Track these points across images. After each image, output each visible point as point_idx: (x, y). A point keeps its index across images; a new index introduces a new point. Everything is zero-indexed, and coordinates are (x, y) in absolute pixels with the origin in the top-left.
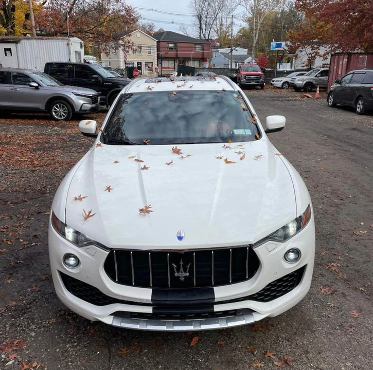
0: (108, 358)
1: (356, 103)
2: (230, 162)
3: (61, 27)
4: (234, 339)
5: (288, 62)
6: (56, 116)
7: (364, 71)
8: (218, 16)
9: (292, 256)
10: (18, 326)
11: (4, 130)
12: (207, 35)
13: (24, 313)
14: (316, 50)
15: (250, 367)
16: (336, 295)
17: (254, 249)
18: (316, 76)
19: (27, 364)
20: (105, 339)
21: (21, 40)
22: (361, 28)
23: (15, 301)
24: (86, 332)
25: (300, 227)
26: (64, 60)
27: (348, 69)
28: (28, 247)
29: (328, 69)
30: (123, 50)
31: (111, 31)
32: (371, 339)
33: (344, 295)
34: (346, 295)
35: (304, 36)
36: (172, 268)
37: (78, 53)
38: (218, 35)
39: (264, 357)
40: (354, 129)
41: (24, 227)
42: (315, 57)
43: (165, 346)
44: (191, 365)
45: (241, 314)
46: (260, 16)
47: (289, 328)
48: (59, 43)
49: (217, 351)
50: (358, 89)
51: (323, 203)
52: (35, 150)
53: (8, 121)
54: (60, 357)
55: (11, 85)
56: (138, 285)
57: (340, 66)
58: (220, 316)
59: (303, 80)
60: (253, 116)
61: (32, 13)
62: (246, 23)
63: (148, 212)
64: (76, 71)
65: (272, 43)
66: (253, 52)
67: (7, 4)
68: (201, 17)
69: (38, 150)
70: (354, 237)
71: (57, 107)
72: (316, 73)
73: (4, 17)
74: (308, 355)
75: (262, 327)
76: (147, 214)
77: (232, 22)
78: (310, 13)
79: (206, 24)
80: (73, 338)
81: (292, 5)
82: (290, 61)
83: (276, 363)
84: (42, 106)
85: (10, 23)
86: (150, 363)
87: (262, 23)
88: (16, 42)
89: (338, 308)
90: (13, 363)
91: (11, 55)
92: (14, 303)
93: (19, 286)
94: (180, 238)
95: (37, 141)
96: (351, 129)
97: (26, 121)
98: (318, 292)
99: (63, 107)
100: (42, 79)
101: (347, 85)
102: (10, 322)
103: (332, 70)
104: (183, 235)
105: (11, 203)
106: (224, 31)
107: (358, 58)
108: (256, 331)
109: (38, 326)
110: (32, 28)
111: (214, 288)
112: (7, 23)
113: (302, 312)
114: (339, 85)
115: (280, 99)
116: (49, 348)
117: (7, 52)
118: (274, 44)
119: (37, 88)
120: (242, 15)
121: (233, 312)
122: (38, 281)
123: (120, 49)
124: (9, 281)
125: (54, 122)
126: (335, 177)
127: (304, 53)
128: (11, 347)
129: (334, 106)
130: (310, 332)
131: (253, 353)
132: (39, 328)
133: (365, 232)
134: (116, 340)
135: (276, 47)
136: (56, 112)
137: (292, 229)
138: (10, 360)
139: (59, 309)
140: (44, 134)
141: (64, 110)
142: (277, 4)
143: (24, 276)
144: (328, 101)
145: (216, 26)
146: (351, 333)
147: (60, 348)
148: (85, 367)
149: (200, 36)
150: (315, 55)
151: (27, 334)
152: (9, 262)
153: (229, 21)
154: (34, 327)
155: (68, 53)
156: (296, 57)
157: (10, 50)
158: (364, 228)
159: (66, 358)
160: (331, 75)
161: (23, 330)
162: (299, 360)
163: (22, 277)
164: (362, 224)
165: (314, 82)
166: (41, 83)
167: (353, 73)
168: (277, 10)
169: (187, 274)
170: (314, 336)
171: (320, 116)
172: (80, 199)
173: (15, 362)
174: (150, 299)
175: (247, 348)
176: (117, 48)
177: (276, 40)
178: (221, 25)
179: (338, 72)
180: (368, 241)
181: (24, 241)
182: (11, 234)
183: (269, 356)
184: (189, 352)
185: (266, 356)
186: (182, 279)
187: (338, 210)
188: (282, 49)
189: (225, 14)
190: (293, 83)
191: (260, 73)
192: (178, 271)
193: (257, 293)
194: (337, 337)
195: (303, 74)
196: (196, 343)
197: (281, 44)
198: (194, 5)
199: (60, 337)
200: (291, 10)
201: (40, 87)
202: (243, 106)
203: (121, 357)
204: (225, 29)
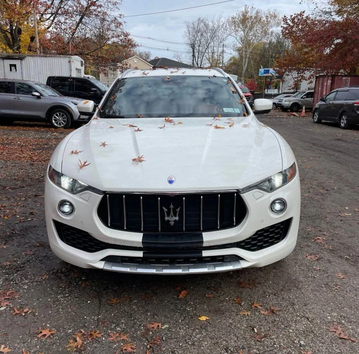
0: (98, 307)
1: (340, 118)
2: (219, 128)
3: (64, 49)
4: (222, 293)
5: (276, 88)
6: (55, 124)
7: (347, 88)
8: (210, 45)
9: (278, 207)
10: (12, 280)
11: (6, 134)
12: (199, 63)
13: (18, 271)
14: (301, 75)
15: (237, 315)
16: (322, 261)
17: (242, 195)
18: (302, 98)
19: (18, 310)
20: (96, 292)
21: (25, 57)
22: (344, 52)
23: (9, 262)
24: (77, 286)
25: (286, 181)
26: (65, 74)
27: (332, 88)
28: (24, 222)
29: (313, 91)
30: (120, 71)
31: (110, 53)
32: (356, 295)
33: (329, 261)
34: (331, 262)
35: (290, 60)
36: (162, 211)
37: (78, 70)
38: (210, 62)
39: (250, 307)
40: (338, 140)
41: (21, 207)
42: (300, 80)
43: (154, 298)
44: (179, 313)
45: (228, 260)
46: (249, 46)
47: (276, 286)
48: (61, 61)
49: (205, 302)
50: (342, 106)
51: (309, 192)
52: (34, 150)
53: (10, 128)
54: (51, 305)
55: (14, 94)
56: (130, 229)
57: (325, 88)
58: (208, 262)
59: (289, 101)
60: (241, 98)
61: (37, 36)
62: (237, 53)
63: (141, 161)
64: (76, 85)
65: (260, 69)
66: (243, 78)
67: (14, 28)
68: (194, 46)
69: (38, 149)
70: (339, 218)
71: (57, 115)
72: (302, 94)
73: (11, 39)
74: (294, 306)
75: (249, 284)
76: (140, 163)
77: (223, 51)
78: (296, 40)
79: (199, 53)
80: (65, 290)
81: (279, 36)
82: (278, 88)
83: (262, 312)
84: (42, 114)
85: (16, 44)
86: (139, 310)
87: (251, 52)
88: (21, 59)
89: (323, 271)
90: (5, 309)
91: (16, 71)
92: (8, 263)
93: (14, 250)
94: (171, 182)
95: (36, 143)
96: (335, 140)
97: (28, 128)
98: (304, 259)
99: (63, 115)
100: (43, 89)
101: (331, 102)
102: (4, 278)
103: (317, 92)
104: (173, 179)
105: (10, 188)
106: (215, 59)
107: (341, 79)
108: (243, 287)
109: (31, 281)
110: (36, 49)
111: (203, 233)
112: (13, 45)
113: (288, 273)
114: (323, 103)
115: (268, 117)
116: (41, 298)
117: (12, 67)
118: (262, 70)
119: (39, 97)
120: (232, 45)
121: (221, 258)
122: (32, 247)
123: (118, 70)
124: (5, 247)
125: (53, 129)
126: (321, 173)
127: (290, 77)
128: (4, 296)
129: (319, 122)
130: (296, 289)
131: (240, 304)
132: (32, 282)
133: (350, 214)
134: (107, 293)
135: (264, 73)
136: (55, 120)
137: (278, 180)
138: (2, 307)
139: (53, 268)
140: (44, 138)
141: (63, 118)
142: (265, 35)
143: (19, 243)
144: (313, 118)
145: (208, 54)
146: (336, 290)
147: (51, 298)
148: (76, 313)
149: (193, 63)
150: (301, 79)
151: (20, 287)
152: (5, 232)
153: (220, 49)
154: (27, 281)
155: (69, 70)
156: (283, 81)
157: (15, 66)
158: (348, 211)
159: (57, 306)
160: (316, 96)
161: (16, 283)
162: (285, 311)
163: (17, 244)
164: (347, 208)
165: (300, 103)
166: (43, 93)
167: (337, 91)
168: (266, 41)
169: (177, 218)
170: (300, 292)
171: (306, 129)
172: (76, 153)
173: (7, 308)
174: (141, 241)
175: (234, 300)
176: (115, 70)
177: (264, 67)
178: (213, 53)
179: (323, 93)
180: (352, 221)
181: (20, 217)
182: (8, 211)
183: (255, 307)
184: (177, 303)
185: (253, 306)
186: (172, 223)
187: (324, 197)
188: (270, 75)
189: (216, 43)
190: (281, 104)
191: (250, 94)
192: (168, 215)
193: (244, 241)
194: (322, 293)
195: (289, 96)
196: (185, 295)
197: (269, 70)
198: (188, 35)
199: (52, 290)
200: (278, 41)
201: (41, 97)
202: (233, 90)
203: (111, 305)
204: (216, 57)
